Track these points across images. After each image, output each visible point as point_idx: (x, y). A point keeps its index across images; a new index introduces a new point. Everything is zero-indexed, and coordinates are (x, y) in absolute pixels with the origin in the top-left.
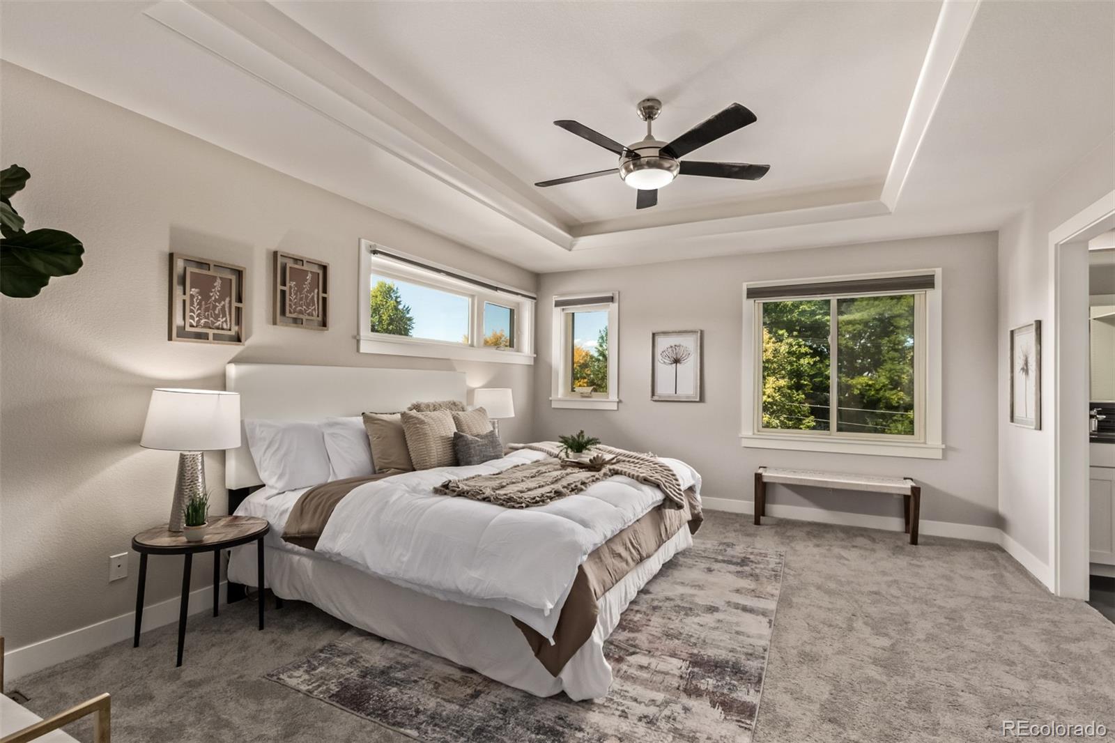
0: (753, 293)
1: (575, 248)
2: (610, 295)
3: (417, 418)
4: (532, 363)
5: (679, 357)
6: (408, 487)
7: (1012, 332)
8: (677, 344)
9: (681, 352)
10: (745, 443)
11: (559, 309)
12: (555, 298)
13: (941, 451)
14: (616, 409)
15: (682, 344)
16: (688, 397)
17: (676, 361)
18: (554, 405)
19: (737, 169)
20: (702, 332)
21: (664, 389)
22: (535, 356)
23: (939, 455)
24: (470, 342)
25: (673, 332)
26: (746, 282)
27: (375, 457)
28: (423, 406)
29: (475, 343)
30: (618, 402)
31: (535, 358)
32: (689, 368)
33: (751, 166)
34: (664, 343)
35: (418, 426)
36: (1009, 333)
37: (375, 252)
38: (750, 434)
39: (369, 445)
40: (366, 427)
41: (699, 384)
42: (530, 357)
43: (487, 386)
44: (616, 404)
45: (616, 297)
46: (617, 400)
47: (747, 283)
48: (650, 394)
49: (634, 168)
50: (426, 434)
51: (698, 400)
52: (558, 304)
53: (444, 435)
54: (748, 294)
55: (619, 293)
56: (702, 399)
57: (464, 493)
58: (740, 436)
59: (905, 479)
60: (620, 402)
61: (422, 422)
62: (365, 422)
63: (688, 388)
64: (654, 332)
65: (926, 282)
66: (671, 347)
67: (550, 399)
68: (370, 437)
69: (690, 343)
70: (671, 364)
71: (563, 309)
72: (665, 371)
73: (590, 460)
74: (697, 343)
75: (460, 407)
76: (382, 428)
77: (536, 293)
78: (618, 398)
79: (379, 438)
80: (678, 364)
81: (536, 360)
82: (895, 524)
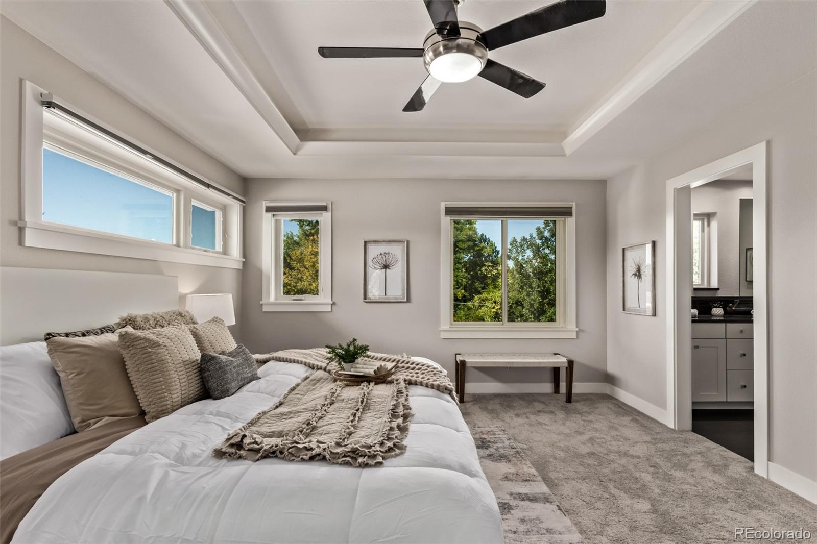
0: (450, 211)
1: (299, 153)
2: (324, 204)
3: (147, 340)
4: (241, 268)
5: (388, 263)
6: (168, 457)
7: (624, 249)
8: (387, 252)
9: (390, 259)
10: (444, 335)
11: (270, 214)
12: (265, 204)
13: (575, 333)
14: (330, 310)
15: (391, 252)
16: (396, 298)
17: (386, 267)
18: (265, 309)
19: (521, 81)
20: (408, 242)
21: (375, 292)
22: (244, 260)
23: (574, 336)
24: (174, 243)
25: (384, 241)
26: (444, 201)
27: (72, 404)
28: (139, 319)
29: (182, 244)
30: (332, 304)
31: (243, 262)
32: (397, 273)
33: (534, 81)
34: (374, 251)
35: (150, 350)
36: (621, 250)
37: (50, 105)
38: (447, 327)
39: (59, 384)
40: (52, 359)
41: (406, 287)
42: (239, 261)
43: (199, 291)
44: (330, 306)
45: (330, 207)
46: (332, 303)
47: (445, 203)
48: (363, 296)
49: (444, 50)
50: (163, 360)
51: (405, 300)
52: (268, 209)
53: (188, 359)
54: (446, 212)
55: (332, 203)
56: (408, 300)
57: (274, 452)
58: (440, 329)
59: (555, 354)
60: (333, 304)
61: (156, 345)
62: (51, 352)
63: (396, 290)
64: (366, 240)
65: (567, 212)
66: (381, 254)
67: (261, 302)
68: (62, 375)
69: (397, 251)
70: (381, 269)
71: (274, 215)
72: (376, 275)
73: (375, 371)
74: (404, 251)
75: (188, 318)
76: (83, 358)
77: (244, 196)
78: (332, 300)
79: (78, 374)
80: (387, 270)
81: (244, 263)
82: (548, 388)
